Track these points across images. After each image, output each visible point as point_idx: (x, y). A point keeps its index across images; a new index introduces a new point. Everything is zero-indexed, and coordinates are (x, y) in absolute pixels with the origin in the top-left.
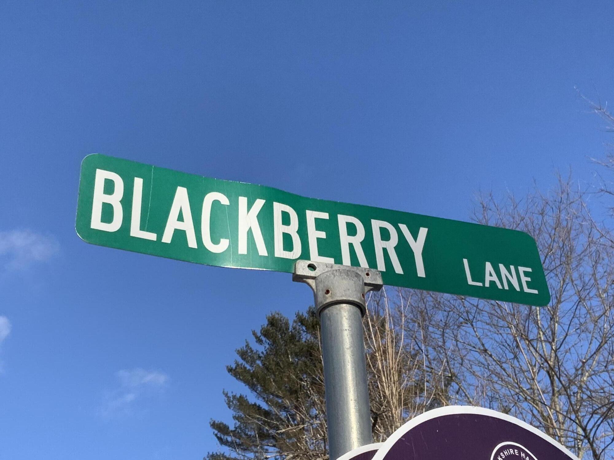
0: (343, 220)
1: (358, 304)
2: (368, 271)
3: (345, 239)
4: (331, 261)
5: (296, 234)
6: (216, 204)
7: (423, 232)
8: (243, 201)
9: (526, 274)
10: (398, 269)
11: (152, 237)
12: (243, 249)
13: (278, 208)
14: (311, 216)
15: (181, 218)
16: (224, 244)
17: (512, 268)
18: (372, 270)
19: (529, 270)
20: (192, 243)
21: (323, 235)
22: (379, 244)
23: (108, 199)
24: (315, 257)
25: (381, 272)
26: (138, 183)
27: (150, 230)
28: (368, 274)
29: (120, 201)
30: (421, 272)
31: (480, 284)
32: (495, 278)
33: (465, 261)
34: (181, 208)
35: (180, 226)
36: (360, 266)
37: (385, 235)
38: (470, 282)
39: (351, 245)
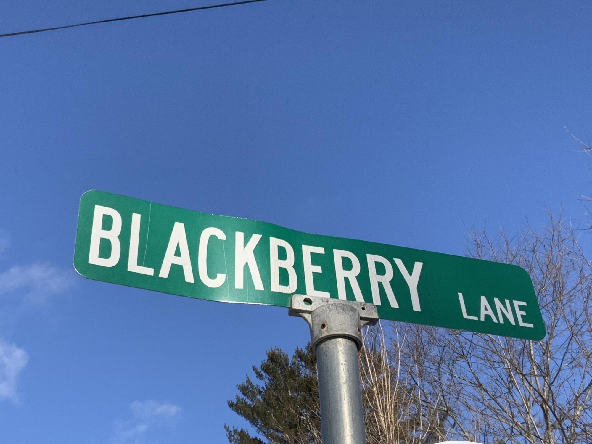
0: (338, 254)
1: (355, 338)
2: (364, 305)
3: (340, 274)
4: (327, 295)
5: (293, 268)
6: (213, 239)
7: (418, 266)
8: (239, 236)
9: (521, 308)
10: (394, 304)
11: (149, 271)
12: (239, 284)
13: (275, 243)
14: (307, 250)
15: (178, 253)
16: (221, 279)
17: (507, 301)
18: (368, 304)
19: (524, 304)
20: (189, 278)
21: (318, 269)
22: (374, 279)
23: (106, 234)
24: (311, 291)
25: (377, 306)
26: (136, 218)
27: (147, 265)
28: (363, 309)
29: (118, 237)
30: (416, 307)
31: (475, 318)
32: (490, 312)
33: (460, 295)
34: (178, 244)
35: (177, 261)
36: (356, 300)
37: (380, 269)
38: (465, 316)
39: (347, 280)
